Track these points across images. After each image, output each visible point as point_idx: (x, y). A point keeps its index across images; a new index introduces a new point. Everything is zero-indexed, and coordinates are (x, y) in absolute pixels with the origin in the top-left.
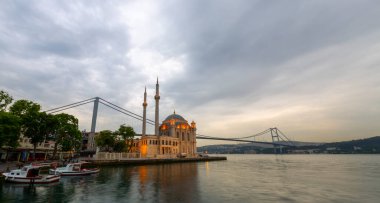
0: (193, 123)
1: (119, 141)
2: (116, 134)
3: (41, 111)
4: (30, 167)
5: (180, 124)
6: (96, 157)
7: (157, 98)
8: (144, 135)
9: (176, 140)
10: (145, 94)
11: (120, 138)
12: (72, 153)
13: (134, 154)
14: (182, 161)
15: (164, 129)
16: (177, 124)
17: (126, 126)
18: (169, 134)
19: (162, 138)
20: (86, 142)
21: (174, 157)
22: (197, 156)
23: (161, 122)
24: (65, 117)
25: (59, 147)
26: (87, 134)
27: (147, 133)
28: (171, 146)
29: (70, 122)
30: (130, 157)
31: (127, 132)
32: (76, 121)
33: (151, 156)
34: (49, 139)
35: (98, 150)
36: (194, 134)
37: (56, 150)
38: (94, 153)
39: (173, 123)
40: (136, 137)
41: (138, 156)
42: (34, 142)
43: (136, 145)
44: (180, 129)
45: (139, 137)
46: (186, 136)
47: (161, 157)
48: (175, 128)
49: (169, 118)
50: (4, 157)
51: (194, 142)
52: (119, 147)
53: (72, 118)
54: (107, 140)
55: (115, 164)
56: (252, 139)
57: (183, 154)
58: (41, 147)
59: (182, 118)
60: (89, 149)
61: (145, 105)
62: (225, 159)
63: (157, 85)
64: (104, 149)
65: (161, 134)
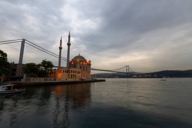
0: (90, 61)
1: (42, 70)
2: (39, 65)
5: (82, 61)
6: (23, 81)
7: (69, 45)
8: (59, 67)
9: (80, 70)
10: (61, 41)
11: (42, 68)
13: (53, 78)
14: (82, 82)
15: (73, 64)
16: (80, 61)
17: (47, 60)
18: (75, 67)
19: (71, 69)
20: (15, 70)
21: (78, 80)
22: (90, 79)
23: (70, 60)
26: (16, 65)
27: (61, 66)
28: (75, 74)
30: (50, 80)
31: (48, 64)
32: (4, 55)
33: (64, 80)
35: (25, 76)
36: (90, 67)
38: (22, 78)
39: (78, 60)
40: (54, 68)
41: (55, 80)
43: (54, 73)
44: (82, 64)
45: (56, 68)
46: (85, 68)
47: (70, 80)
48: (79, 63)
49: (76, 58)
51: (90, 72)
52: (42, 74)
54: (31, 69)
55: (39, 85)
56: (118, 71)
57: (83, 78)
59: (83, 58)
60: (17, 75)
61: (61, 48)
62: (104, 80)
63: (69, 37)
64: (30, 75)
65: (70, 67)
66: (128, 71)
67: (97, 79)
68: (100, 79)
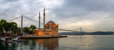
0: (58, 25)
1: (31, 30)
2: (29, 28)
3: (7, 22)
4: (6, 38)
5: (53, 25)
6: (23, 36)
7: (44, 15)
8: (39, 28)
9: (51, 30)
10: (40, 13)
11: (31, 29)
12: (16, 34)
14: (53, 37)
15: (47, 26)
16: (52, 25)
18: (49, 28)
19: (46, 30)
20: (20, 31)
21: (50, 36)
22: (58, 36)
23: (46, 24)
24: (13, 23)
25: (13, 32)
26: (20, 28)
27: (41, 28)
28: (48, 32)
29: (15, 25)
30: (35, 36)
31: (33, 27)
32: (16, 24)
33: (42, 36)
34: (10, 30)
35: (24, 33)
36: (58, 28)
37: (12, 33)
38: (23, 34)
39: (50, 24)
40: (36, 29)
41: (37, 36)
42: (6, 31)
43: (37, 32)
44: (53, 26)
45: (38, 29)
46: (55, 29)
47: (46, 36)
49: (49, 22)
50: (1, 35)
51: (57, 31)
52: (31, 33)
53: (15, 23)
54: (26, 30)
55: (30, 38)
57: (53, 35)
58: (8, 32)
59: (53, 23)
60: (21, 33)
61: (40, 17)
63: (44, 10)
64: (26, 33)
65: (45, 28)
66: (81, 31)
67: (63, 36)
68: (64, 36)
